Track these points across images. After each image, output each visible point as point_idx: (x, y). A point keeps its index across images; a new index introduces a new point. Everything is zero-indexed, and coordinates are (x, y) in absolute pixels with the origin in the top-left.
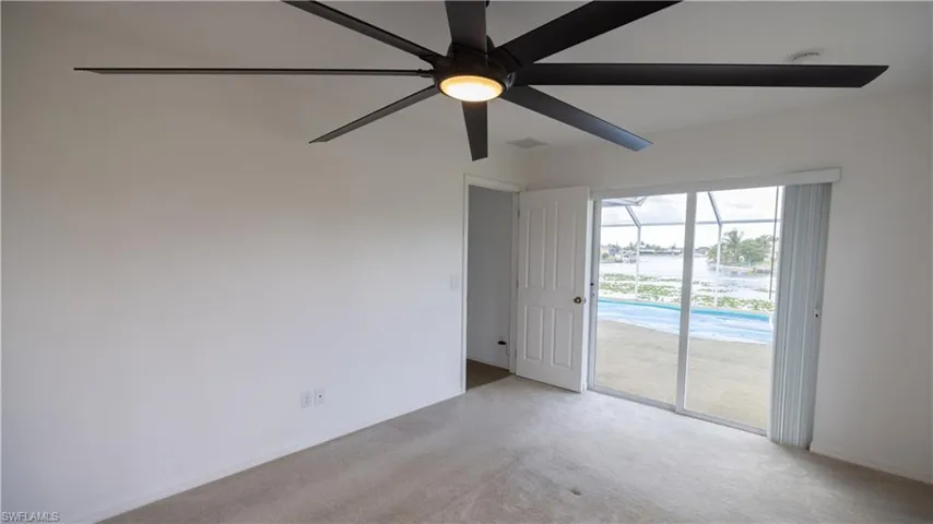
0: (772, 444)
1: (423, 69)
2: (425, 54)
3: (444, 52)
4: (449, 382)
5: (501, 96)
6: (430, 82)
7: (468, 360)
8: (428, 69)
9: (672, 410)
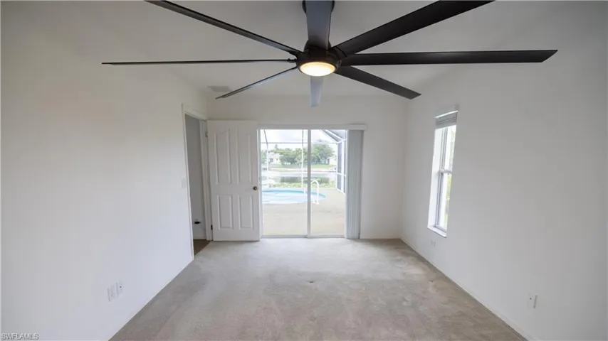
0: (348, 240)
1: (291, 59)
2: (292, 52)
3: (302, 50)
4: (185, 255)
5: (335, 72)
6: (294, 65)
7: (194, 240)
8: (293, 59)
9: (306, 237)
